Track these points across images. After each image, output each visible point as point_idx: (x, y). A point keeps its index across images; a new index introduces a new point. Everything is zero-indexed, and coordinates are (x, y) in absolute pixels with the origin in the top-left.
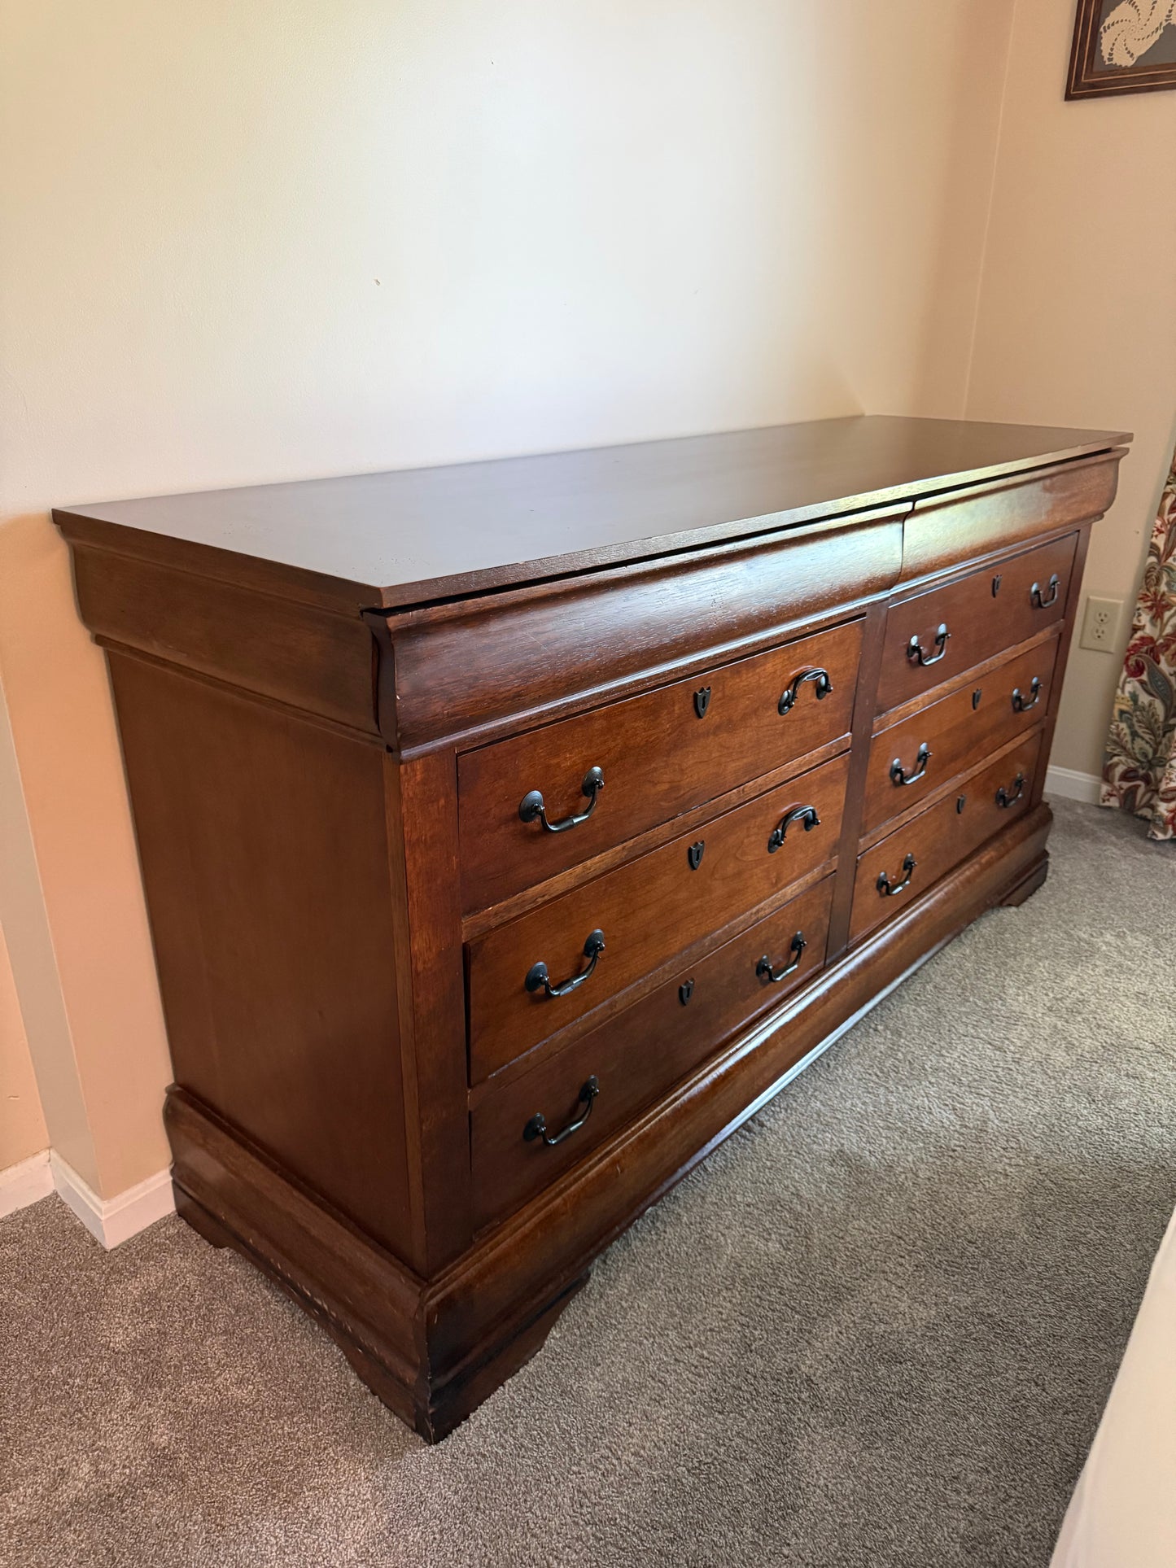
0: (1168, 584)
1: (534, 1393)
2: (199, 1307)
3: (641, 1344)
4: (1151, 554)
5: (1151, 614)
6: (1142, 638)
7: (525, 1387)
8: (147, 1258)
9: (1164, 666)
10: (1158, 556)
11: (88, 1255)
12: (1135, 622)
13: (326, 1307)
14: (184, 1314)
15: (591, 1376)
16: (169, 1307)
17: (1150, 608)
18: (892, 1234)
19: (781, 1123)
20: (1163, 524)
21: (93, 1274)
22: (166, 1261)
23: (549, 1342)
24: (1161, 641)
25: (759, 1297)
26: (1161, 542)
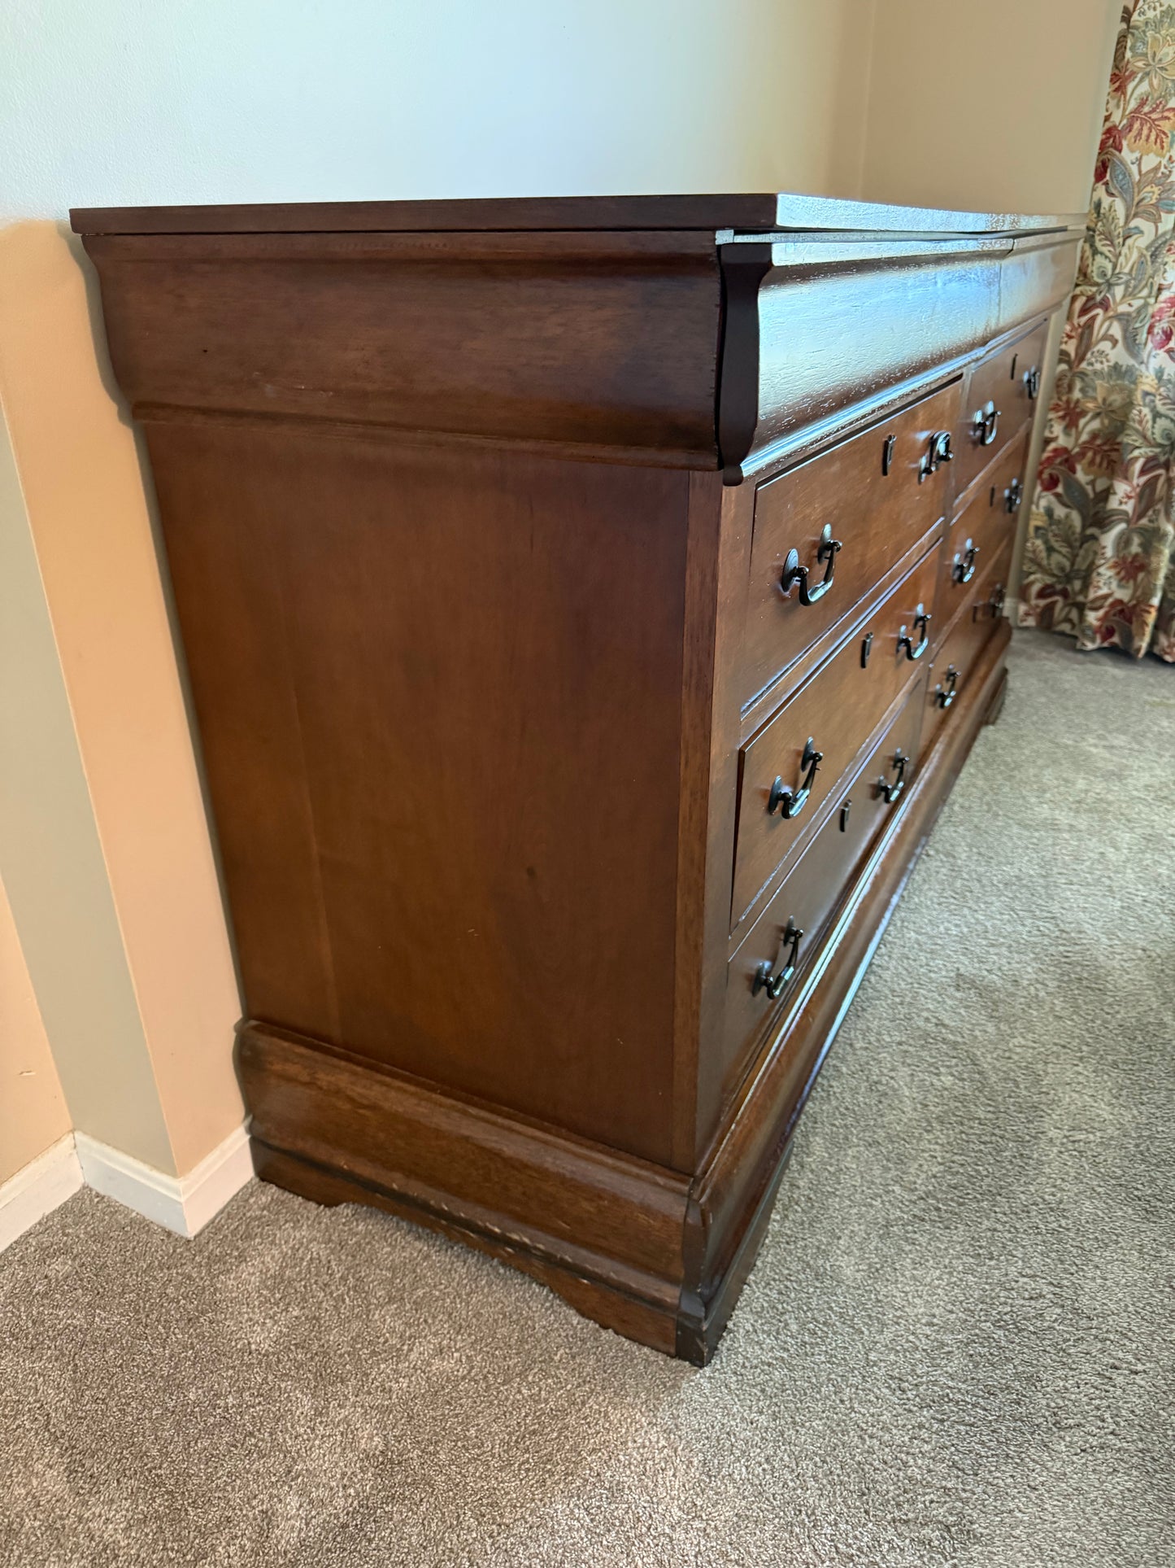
0: (1082, 390)
1: (788, 1284)
2: (344, 1278)
3: (871, 1205)
4: (1060, 361)
5: (1064, 423)
6: (1055, 450)
7: (774, 1280)
8: (248, 1237)
9: (1081, 476)
10: (1069, 362)
11: (168, 1249)
12: (1047, 434)
13: (526, 1240)
14: (328, 1291)
15: (838, 1251)
16: (305, 1287)
17: (1063, 418)
18: (1056, 1044)
19: (886, 958)
20: (1073, 329)
21: (188, 1269)
22: (276, 1235)
23: (773, 1227)
24: (1077, 450)
25: (962, 1132)
26: (1071, 347)
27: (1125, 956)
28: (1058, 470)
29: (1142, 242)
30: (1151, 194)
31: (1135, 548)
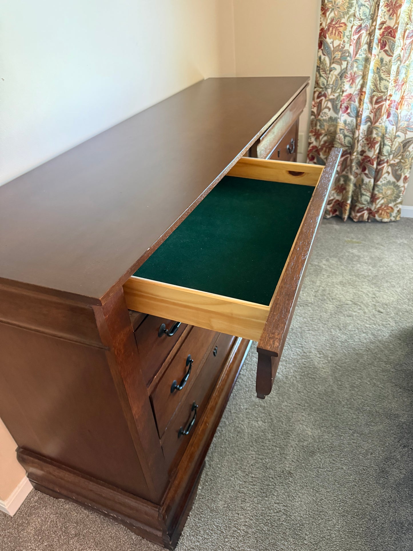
0: (320, 126)
1: (202, 515)
2: (61, 528)
3: (230, 480)
4: (312, 115)
5: (315, 137)
6: (313, 147)
7: (197, 514)
8: (31, 515)
9: (322, 156)
10: (315, 115)
11: (5, 522)
12: (309, 141)
13: (115, 516)
14: (56, 534)
15: (219, 500)
16: (49, 533)
17: (314, 135)
18: (297, 404)
19: (245, 371)
20: (315, 103)
21: (11, 530)
22: (39, 513)
23: (199, 492)
24: (320, 147)
25: (263, 446)
26: (315, 110)
27: (324, 362)
28: (314, 154)
29: (336, 73)
30: (338, 55)
31: (342, 182)
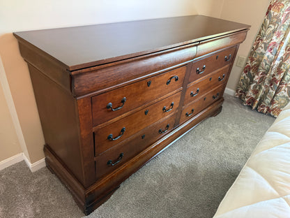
0: (255, 56)
4: (252, 49)
6: (248, 66)
9: (251, 72)
12: (247, 62)
17: (250, 60)
20: (256, 43)
24: (251, 67)
26: (255, 47)
28: (248, 69)
29: (271, 29)
30: (275, 20)
31: (257, 88)
